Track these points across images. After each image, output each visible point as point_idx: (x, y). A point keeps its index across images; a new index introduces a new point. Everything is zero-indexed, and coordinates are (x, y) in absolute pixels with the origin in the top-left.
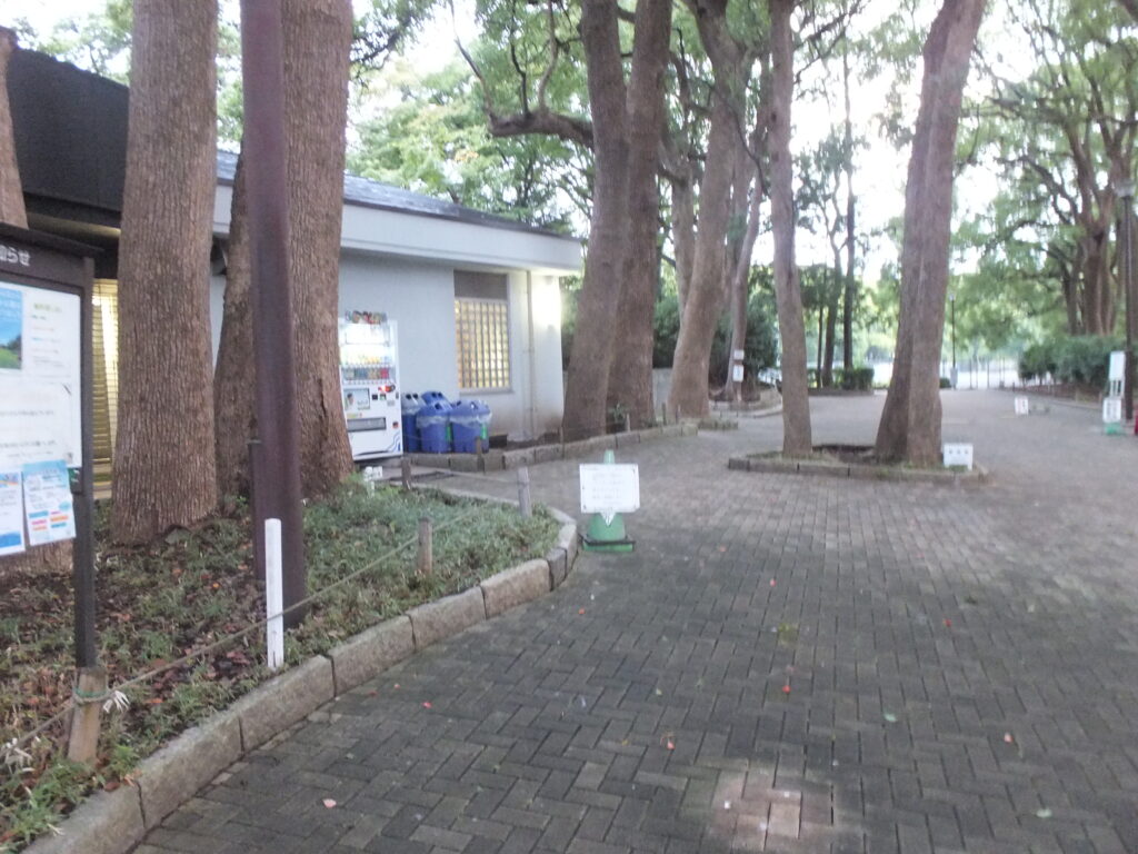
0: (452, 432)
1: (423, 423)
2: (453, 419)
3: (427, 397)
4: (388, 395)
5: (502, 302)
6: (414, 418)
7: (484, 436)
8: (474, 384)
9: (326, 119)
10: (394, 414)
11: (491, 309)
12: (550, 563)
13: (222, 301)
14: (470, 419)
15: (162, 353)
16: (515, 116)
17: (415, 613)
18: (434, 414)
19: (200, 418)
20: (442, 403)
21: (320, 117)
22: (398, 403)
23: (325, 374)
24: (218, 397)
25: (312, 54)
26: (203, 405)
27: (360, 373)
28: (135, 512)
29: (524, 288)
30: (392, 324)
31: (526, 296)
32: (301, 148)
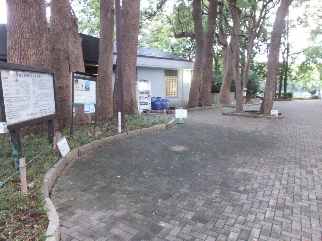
0: (162, 106)
1: (156, 103)
2: (162, 103)
3: (157, 98)
4: (148, 97)
5: (176, 77)
6: (154, 102)
7: (169, 106)
8: (169, 95)
9: (133, 44)
10: (150, 101)
11: (173, 78)
12: (166, 125)
13: (114, 79)
14: (166, 103)
15: (104, 89)
16: (180, 33)
17: (141, 129)
18: (158, 102)
19: (110, 100)
20: (160, 99)
21: (132, 44)
22: (150, 99)
23: (133, 93)
24: (113, 97)
25: (131, 32)
26: (111, 97)
27: (142, 93)
28: (100, 115)
29: (181, 73)
30: (150, 82)
31: (182, 75)
32: (129, 50)
